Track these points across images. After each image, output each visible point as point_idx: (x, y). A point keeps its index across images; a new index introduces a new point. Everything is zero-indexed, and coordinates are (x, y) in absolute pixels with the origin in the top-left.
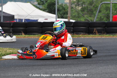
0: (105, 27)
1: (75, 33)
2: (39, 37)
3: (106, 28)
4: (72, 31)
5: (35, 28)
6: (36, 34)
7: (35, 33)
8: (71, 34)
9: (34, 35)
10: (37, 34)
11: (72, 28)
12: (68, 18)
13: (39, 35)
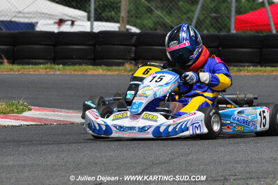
0: (217, 47)
1: (141, 61)
2: (48, 70)
3: (219, 51)
4: (133, 55)
5: (37, 47)
6: (40, 64)
7: (37, 61)
8: (131, 63)
9: (34, 66)
10: (43, 64)
11: (134, 48)
12: (121, 21)
13: (49, 65)
